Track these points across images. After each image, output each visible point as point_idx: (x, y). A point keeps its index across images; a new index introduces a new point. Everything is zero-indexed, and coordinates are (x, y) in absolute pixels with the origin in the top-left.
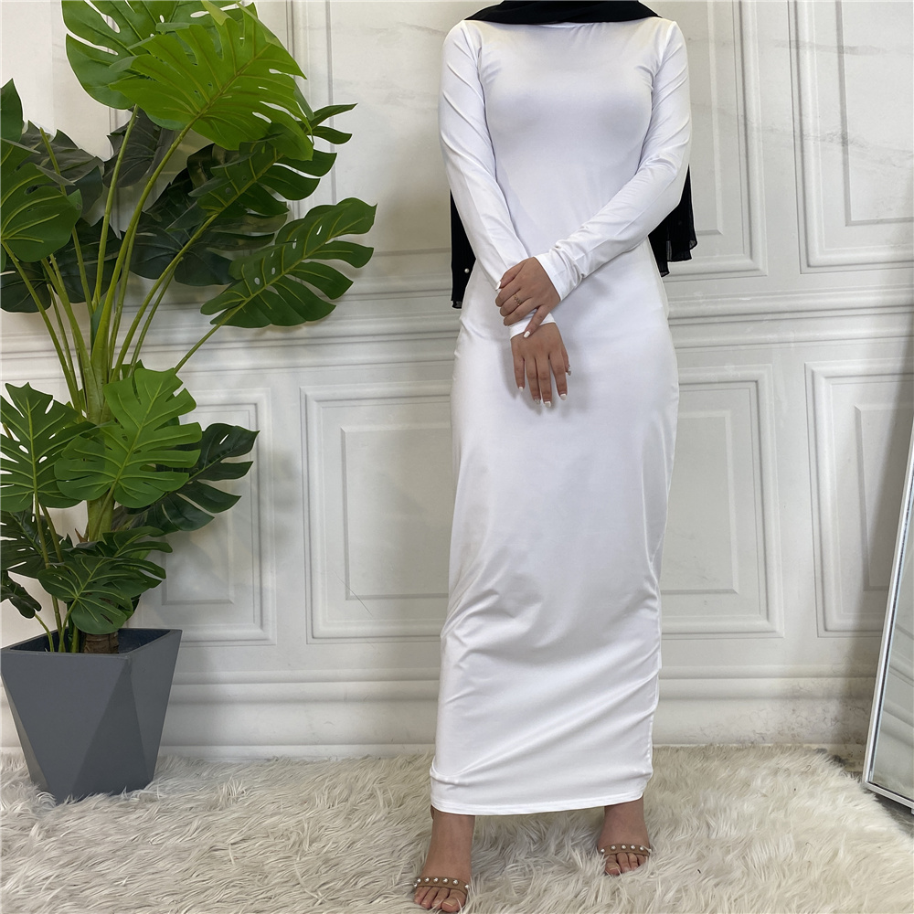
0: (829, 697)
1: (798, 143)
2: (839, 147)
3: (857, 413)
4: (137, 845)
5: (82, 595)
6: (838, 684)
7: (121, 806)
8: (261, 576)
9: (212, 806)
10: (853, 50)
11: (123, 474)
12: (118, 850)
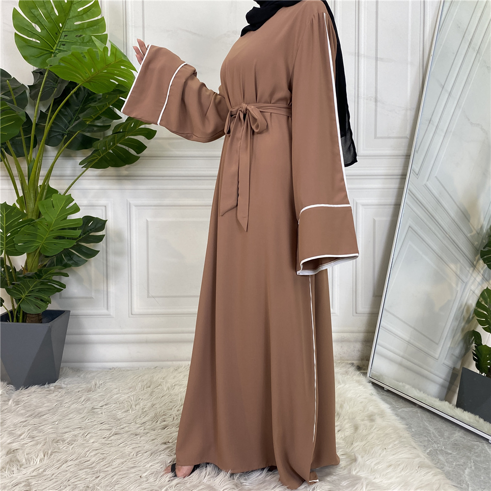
0: (356, 341)
1: (356, 100)
2: (374, 103)
3: (374, 221)
4: (58, 408)
5: (26, 296)
6: (361, 336)
7: (47, 391)
8: (107, 286)
9: (89, 390)
10: (382, 59)
11: (45, 241)
12: (50, 410)
